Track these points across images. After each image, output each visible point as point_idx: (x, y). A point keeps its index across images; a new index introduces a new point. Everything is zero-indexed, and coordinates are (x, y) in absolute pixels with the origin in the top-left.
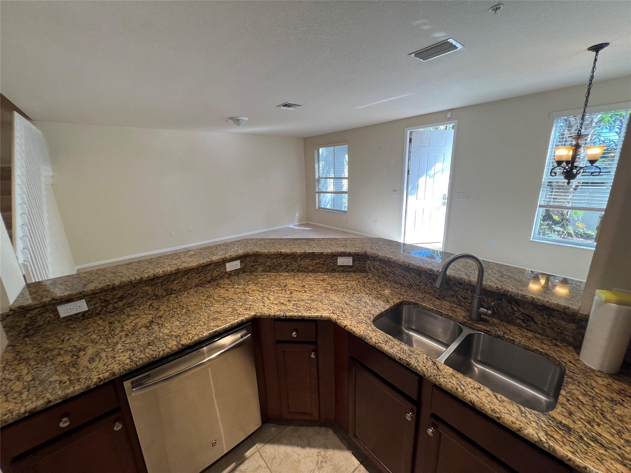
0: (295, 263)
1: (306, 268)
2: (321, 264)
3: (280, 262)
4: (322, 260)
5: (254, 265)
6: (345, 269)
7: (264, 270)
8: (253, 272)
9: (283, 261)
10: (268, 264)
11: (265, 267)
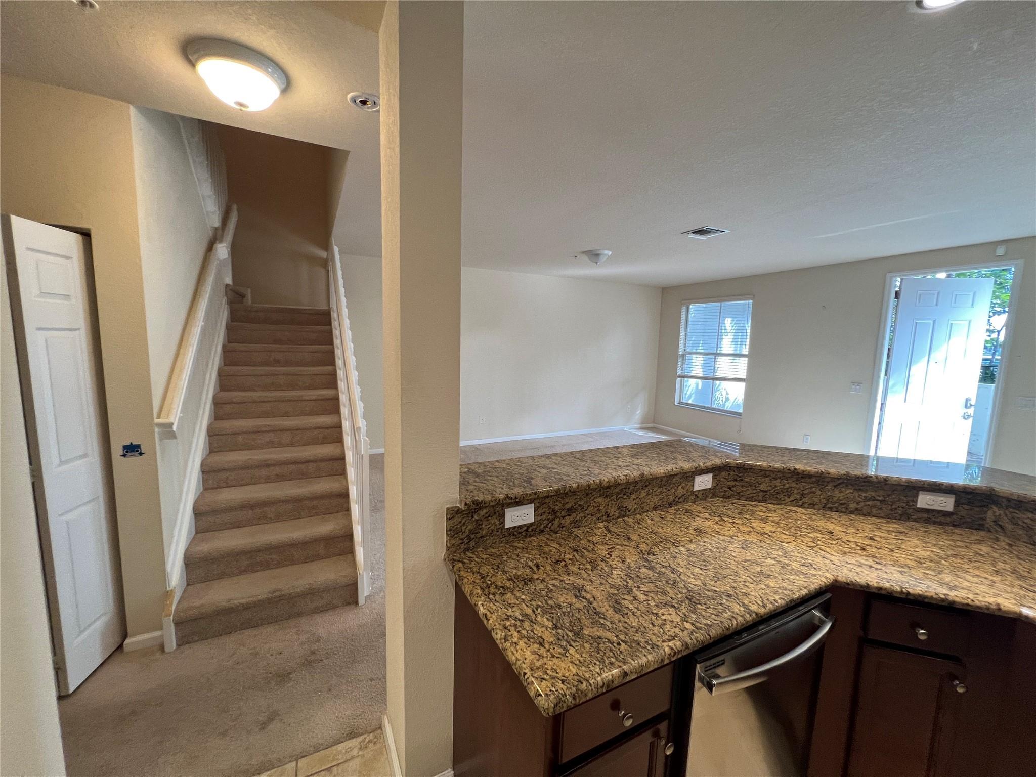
0: (818, 492)
1: (842, 504)
2: (878, 500)
3: (787, 486)
4: (881, 493)
5: (735, 486)
6: (932, 518)
7: (752, 497)
8: (729, 497)
9: (794, 485)
10: (763, 487)
11: (754, 491)
